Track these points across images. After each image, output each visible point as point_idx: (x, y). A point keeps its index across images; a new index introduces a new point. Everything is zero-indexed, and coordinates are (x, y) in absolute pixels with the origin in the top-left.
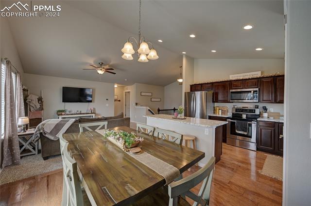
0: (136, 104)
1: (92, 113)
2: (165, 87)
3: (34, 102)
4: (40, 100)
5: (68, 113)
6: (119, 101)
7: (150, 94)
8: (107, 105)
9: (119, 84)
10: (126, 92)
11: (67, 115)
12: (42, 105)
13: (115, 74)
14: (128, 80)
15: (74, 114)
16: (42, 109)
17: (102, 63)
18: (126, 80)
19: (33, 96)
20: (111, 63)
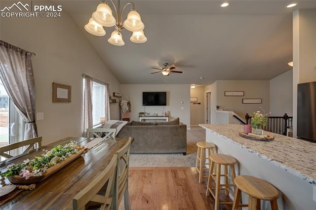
0: (218, 107)
1: (166, 116)
2: (271, 81)
3: (124, 105)
4: (129, 104)
5: (146, 115)
6: (199, 103)
7: (242, 94)
8: (182, 108)
9: (197, 84)
10: (207, 93)
11: (146, 117)
12: (130, 108)
13: (181, 72)
14: (203, 78)
15: (151, 117)
16: (130, 111)
17: (167, 64)
18: (201, 78)
19: (125, 101)
20: (176, 62)
